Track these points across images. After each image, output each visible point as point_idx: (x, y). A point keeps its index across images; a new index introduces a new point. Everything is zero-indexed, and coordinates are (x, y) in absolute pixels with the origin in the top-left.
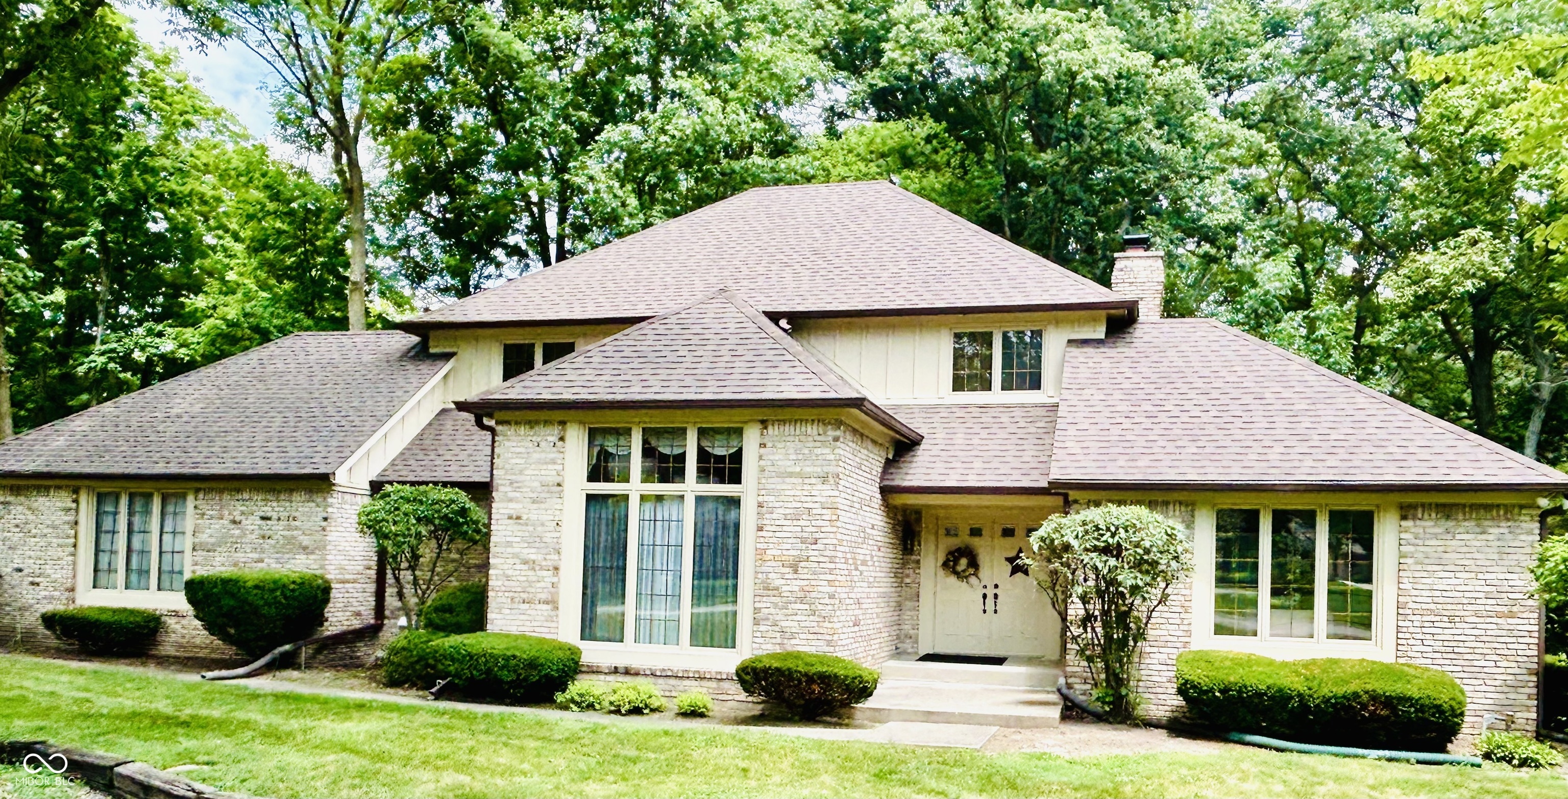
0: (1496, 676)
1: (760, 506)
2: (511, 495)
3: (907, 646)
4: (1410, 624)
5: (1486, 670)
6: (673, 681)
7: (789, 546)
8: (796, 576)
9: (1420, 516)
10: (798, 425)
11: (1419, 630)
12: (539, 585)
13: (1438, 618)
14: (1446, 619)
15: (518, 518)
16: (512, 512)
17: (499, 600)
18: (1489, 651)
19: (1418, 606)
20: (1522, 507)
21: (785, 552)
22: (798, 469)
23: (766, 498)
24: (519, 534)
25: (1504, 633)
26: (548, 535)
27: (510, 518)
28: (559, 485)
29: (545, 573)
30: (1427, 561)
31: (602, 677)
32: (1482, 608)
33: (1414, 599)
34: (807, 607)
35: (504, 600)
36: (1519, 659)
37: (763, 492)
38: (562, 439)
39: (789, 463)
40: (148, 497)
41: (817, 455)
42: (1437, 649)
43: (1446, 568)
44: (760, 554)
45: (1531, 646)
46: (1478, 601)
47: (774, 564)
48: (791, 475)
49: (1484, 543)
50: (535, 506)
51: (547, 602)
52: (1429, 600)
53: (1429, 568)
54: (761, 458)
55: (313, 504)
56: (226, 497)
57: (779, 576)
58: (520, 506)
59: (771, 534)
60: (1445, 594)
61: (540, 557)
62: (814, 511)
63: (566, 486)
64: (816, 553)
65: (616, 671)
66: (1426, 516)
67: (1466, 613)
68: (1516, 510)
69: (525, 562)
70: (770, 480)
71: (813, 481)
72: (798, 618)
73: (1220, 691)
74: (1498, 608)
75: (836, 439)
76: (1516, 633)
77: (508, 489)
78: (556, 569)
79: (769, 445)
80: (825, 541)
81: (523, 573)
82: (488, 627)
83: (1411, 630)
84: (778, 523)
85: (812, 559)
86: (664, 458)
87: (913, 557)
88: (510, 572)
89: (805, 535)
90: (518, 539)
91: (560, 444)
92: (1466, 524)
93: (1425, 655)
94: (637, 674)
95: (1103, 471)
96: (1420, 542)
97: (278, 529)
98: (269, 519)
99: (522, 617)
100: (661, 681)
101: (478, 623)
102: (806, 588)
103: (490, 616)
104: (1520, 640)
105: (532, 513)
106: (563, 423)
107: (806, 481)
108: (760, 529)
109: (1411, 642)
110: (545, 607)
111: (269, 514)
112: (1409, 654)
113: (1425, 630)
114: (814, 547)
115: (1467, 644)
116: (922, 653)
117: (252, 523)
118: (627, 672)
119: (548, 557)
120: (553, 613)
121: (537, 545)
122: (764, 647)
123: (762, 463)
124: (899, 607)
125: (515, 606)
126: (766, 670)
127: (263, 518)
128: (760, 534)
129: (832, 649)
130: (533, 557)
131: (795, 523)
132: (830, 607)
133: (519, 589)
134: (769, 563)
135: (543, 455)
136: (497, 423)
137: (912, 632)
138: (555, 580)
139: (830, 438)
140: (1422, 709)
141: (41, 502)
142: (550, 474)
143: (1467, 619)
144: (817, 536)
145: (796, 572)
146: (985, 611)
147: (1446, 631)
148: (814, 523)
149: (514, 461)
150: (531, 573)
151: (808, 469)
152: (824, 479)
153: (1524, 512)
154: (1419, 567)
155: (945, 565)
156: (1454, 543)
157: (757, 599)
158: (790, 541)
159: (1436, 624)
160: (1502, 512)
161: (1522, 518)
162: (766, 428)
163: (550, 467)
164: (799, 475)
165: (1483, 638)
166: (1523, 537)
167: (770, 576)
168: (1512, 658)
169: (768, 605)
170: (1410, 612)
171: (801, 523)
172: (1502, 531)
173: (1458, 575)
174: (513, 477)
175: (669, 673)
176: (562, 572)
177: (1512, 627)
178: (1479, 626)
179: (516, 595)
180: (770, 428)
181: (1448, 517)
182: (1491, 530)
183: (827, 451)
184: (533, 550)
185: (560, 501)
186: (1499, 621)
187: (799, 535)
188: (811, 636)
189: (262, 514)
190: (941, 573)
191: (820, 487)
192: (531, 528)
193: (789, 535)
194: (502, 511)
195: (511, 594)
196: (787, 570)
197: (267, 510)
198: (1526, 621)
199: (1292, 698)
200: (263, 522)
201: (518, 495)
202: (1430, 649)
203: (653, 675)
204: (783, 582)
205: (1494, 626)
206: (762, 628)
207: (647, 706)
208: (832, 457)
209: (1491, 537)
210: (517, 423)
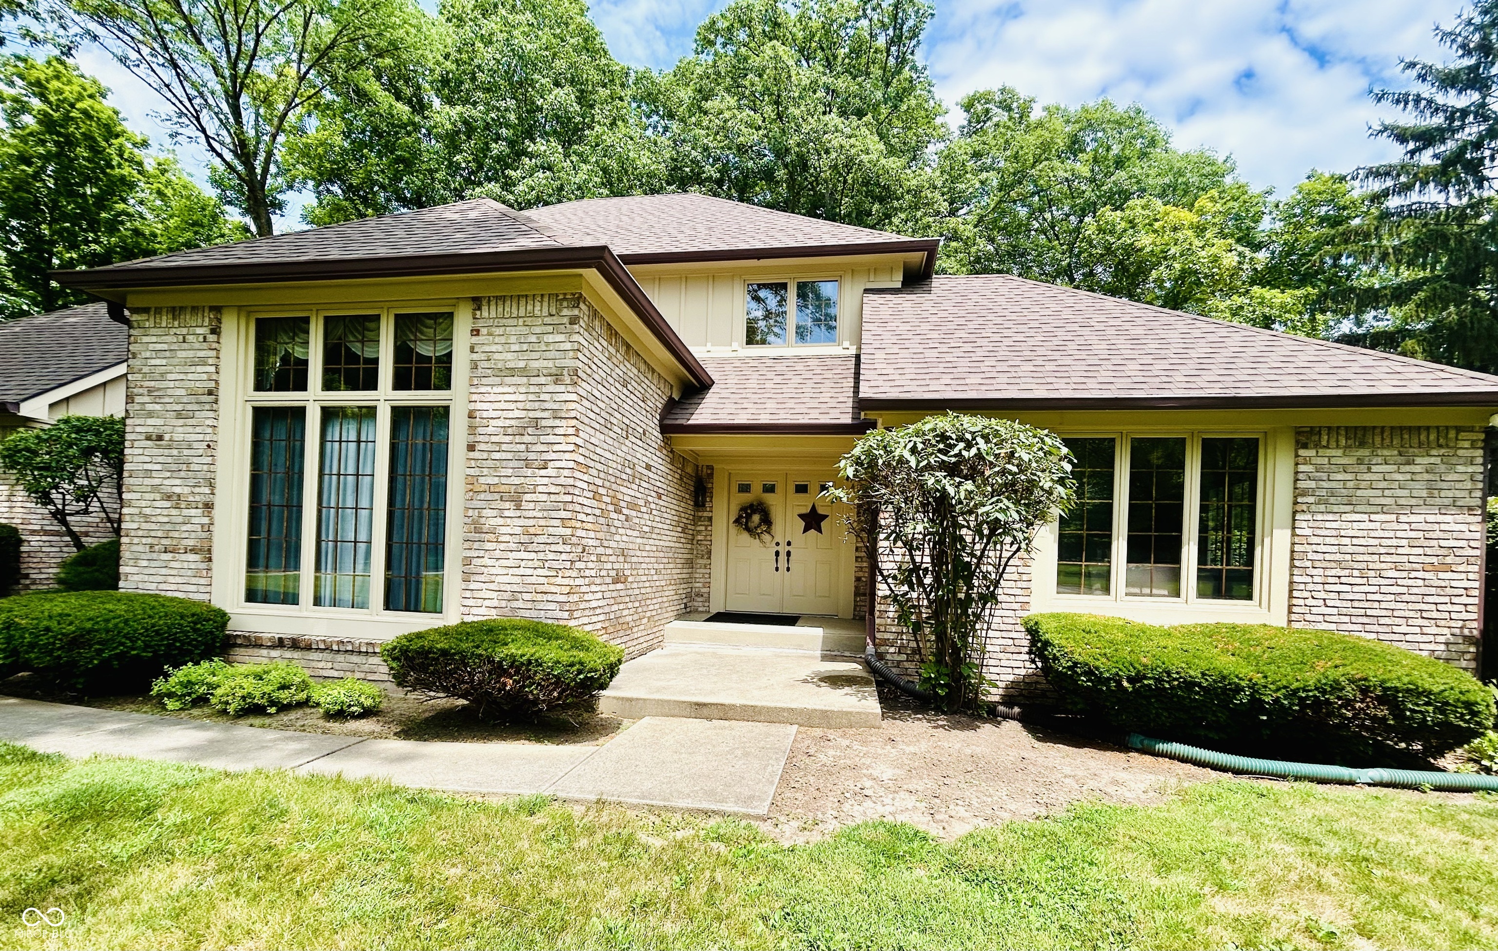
0: (1422, 646)
1: (471, 416)
2: (150, 407)
3: (698, 603)
4: (1309, 579)
5: (1408, 638)
6: (355, 659)
7: (509, 472)
8: (518, 513)
9: (1324, 443)
10: (523, 302)
11: (1320, 587)
12: (185, 528)
13: (1346, 572)
14: (1356, 573)
15: (160, 438)
16: (151, 429)
17: (134, 548)
18: (1412, 614)
19: (1320, 557)
20: (1459, 429)
21: (504, 480)
22: (522, 364)
23: (478, 406)
24: (160, 459)
25: (1433, 591)
26: (196, 460)
27: (148, 438)
28: (210, 393)
29: (193, 512)
30: (1332, 500)
31: (264, 652)
32: (1405, 559)
33: (1314, 548)
34: (533, 556)
35: (140, 548)
36: (1453, 624)
37: (474, 397)
38: (215, 331)
39: (509, 356)
41: (547, 344)
42: (1344, 611)
43: (1358, 508)
44: (471, 482)
45: (1469, 608)
46: (1400, 551)
47: (489, 496)
48: (512, 372)
49: (1408, 477)
50: (181, 422)
51: (194, 551)
52: (1334, 549)
53: (1335, 509)
54: (472, 350)
57: (495, 513)
58: (160, 422)
59: (485, 455)
60: (1355, 541)
61: (187, 490)
62: (544, 423)
63: (222, 393)
64: (545, 481)
65: (280, 643)
66: (1333, 444)
67: (1383, 566)
68: (1452, 434)
69: (168, 497)
70: (484, 381)
71: (542, 380)
72: (521, 572)
73: (1130, 680)
74: (1428, 560)
75: (574, 321)
76: (1449, 591)
77: (146, 399)
78: (208, 506)
79: (484, 331)
80: (558, 464)
81: (165, 512)
82: (121, 584)
83: (1310, 587)
84: (494, 439)
85: (540, 488)
86: (353, 358)
87: (705, 514)
88: (148, 511)
89: (532, 456)
90: (158, 467)
91: (212, 338)
92: (1386, 452)
93: (1327, 618)
94: (308, 648)
96: (1324, 476)
99: (164, 571)
100: (340, 658)
101: (112, 580)
102: (532, 530)
103: (122, 569)
104: (1455, 600)
105: (179, 432)
106: (217, 310)
107: (534, 380)
108: (471, 448)
109: (1310, 602)
110: (192, 557)
112: (1308, 617)
113: (1327, 587)
114: (543, 472)
115: (1383, 605)
116: (714, 611)
118: (295, 644)
119: (197, 490)
120: (204, 566)
121: (182, 474)
122: (474, 611)
123: (475, 356)
124: (690, 563)
125: (155, 556)
128: (472, 455)
129: (566, 615)
130: (177, 490)
131: (518, 439)
132: (564, 557)
133: (160, 534)
134: (482, 496)
135: (191, 354)
136: (134, 311)
137: (703, 590)
138: (206, 520)
139: (565, 320)
142: (199, 377)
143: (1384, 574)
144: (546, 456)
145: (518, 508)
146: (777, 569)
147: (1356, 588)
148: (543, 439)
149: (153, 362)
150: (174, 512)
151: (535, 364)
152: (557, 378)
153: (1462, 435)
154: (1322, 508)
155: (737, 521)
156: (1367, 476)
157: (468, 544)
158: (511, 464)
159: (1343, 580)
160: (1432, 437)
161: (1461, 444)
162: (479, 309)
163: (199, 369)
164: (524, 372)
165: (1406, 598)
166: (1461, 469)
167: (485, 513)
168: (1443, 623)
169: (481, 553)
170: (1309, 564)
171: (527, 439)
172: (1433, 460)
173: (1373, 517)
174: (153, 384)
175: (350, 647)
176: (216, 512)
177: (1443, 584)
178: (1400, 582)
179: (155, 541)
180: (485, 308)
181: (1362, 444)
182: (1418, 460)
183: (561, 338)
184: (178, 482)
185: (211, 414)
186: (1427, 575)
187: (523, 456)
188: (539, 598)
190: (733, 529)
191: (551, 388)
192: (175, 452)
193: (509, 456)
194: (138, 429)
195: (149, 540)
196: (507, 504)
198: (1463, 576)
199: (1238, 689)
201: (158, 407)
202: (1335, 611)
203: (328, 649)
204: (500, 521)
205: (1420, 583)
206: (473, 585)
208: (568, 346)
209: (1417, 469)
210: (158, 311)
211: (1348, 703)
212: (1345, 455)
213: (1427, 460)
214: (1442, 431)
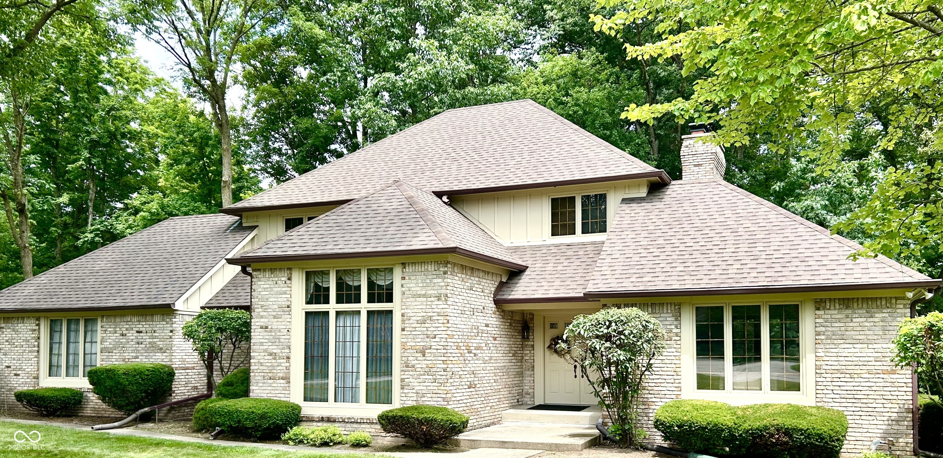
0: (884, 414)
1: (403, 315)
2: (262, 314)
3: (526, 400)
4: (824, 379)
5: (877, 410)
6: (355, 425)
7: (420, 340)
8: (424, 358)
9: (828, 307)
10: (423, 265)
11: (830, 384)
12: (278, 368)
13: (843, 375)
14: (848, 376)
15: (267, 328)
16: (262, 324)
17: (256, 378)
18: (878, 397)
19: (829, 367)
20: (897, 299)
21: (418, 344)
22: (424, 292)
23: (406, 311)
24: (267, 337)
25: (888, 384)
26: (283, 337)
27: (262, 328)
28: (288, 307)
29: (282, 361)
30: (834, 337)
31: (315, 424)
32: (873, 368)
33: (826, 363)
34: (431, 377)
35: (259, 378)
36: (899, 402)
37: (404, 307)
38: (289, 279)
39: (418, 289)
40: (77, 321)
41: (434, 283)
42: (843, 396)
43: (847, 341)
44: (403, 344)
45: (907, 393)
46: (870, 363)
47: (412, 351)
48: (420, 296)
49: (872, 324)
50: (276, 320)
51: (283, 378)
52: (836, 363)
53: (836, 342)
54: (402, 286)
55: (164, 323)
56: (118, 320)
57: (414, 358)
58: (266, 320)
59: (409, 333)
60: (847, 359)
61: (279, 351)
62: (434, 318)
63: (293, 307)
64: (435, 344)
65: (322, 420)
66: (832, 308)
67: (862, 372)
68: (893, 301)
69: (271, 354)
70: (408, 300)
71: (432, 299)
72: (426, 384)
73: (677, 426)
74: (884, 368)
75: (445, 273)
76: (896, 384)
77: (260, 310)
78: (288, 358)
79: (407, 278)
80: (440, 336)
81: (270, 361)
82: (251, 394)
83: (825, 384)
84: (413, 325)
85: (433, 347)
86: (349, 287)
87: (529, 343)
88: (262, 361)
89: (429, 333)
90: (266, 341)
91: (288, 282)
92: (860, 311)
93: (834, 400)
94: (335, 421)
95: (620, 285)
96: (829, 324)
97: (146, 338)
98: (141, 332)
99: (270, 388)
100: (349, 425)
101: (246, 393)
102: (430, 366)
103: (251, 388)
104: (900, 389)
105: (275, 324)
106: (290, 269)
107: (429, 299)
108: (403, 330)
109: (825, 392)
110: (282, 381)
111: (141, 329)
112: (824, 400)
113: (834, 384)
114: (434, 340)
115: (863, 392)
116: (537, 403)
117: (132, 335)
118: (329, 420)
119: (283, 351)
120: (287, 385)
121: (277, 344)
123: (403, 289)
124: (521, 374)
125: (265, 381)
126: (394, 417)
127: (138, 332)
128: (403, 333)
129: (445, 403)
130: (275, 351)
131: (423, 325)
132: (444, 377)
133: (267, 371)
134: (408, 351)
135: (279, 289)
136: (253, 270)
137: (529, 391)
138: (287, 364)
139: (442, 273)
140: (809, 436)
141: (20, 326)
142: (282, 300)
143: (863, 376)
144: (435, 333)
145: (424, 356)
146: (576, 377)
147: (848, 384)
148: (434, 325)
149: (263, 293)
150: (273, 361)
151: (430, 292)
152: (439, 299)
153: (898, 302)
154: (829, 341)
155: (549, 347)
156: (851, 324)
157: (402, 373)
158: (420, 337)
159: (841, 379)
160: (883, 303)
161: (898, 306)
162: (405, 268)
163: (284, 296)
164: (425, 296)
165: (874, 388)
166: (898, 319)
167: (409, 358)
168: (894, 401)
169: (409, 377)
170: (824, 371)
171: (426, 325)
172: (884, 315)
173: (855, 346)
174: (263, 303)
175: (353, 420)
176: (291, 360)
177: (893, 381)
178: (871, 380)
179: (266, 374)
180: (407, 268)
181: (847, 308)
182: (877, 315)
183: (440, 280)
184: (275, 347)
185: (289, 316)
186: (885, 376)
187: (426, 333)
188: (434, 396)
189: (137, 329)
190: (547, 352)
191: (437, 303)
192: (273, 334)
193: (420, 333)
194: (257, 324)
195: (263, 374)
196: (419, 355)
197: (140, 327)
198: (903, 376)
200: (138, 334)
201: (265, 313)
202: (838, 396)
203: (343, 421)
204: (416, 362)
205: (881, 380)
206: (405, 391)
207: (331, 441)
208: (443, 284)
209: (876, 320)
210: (264, 270)
211: (772, 436)
212: (838, 313)
213: (881, 315)
214: (888, 300)
